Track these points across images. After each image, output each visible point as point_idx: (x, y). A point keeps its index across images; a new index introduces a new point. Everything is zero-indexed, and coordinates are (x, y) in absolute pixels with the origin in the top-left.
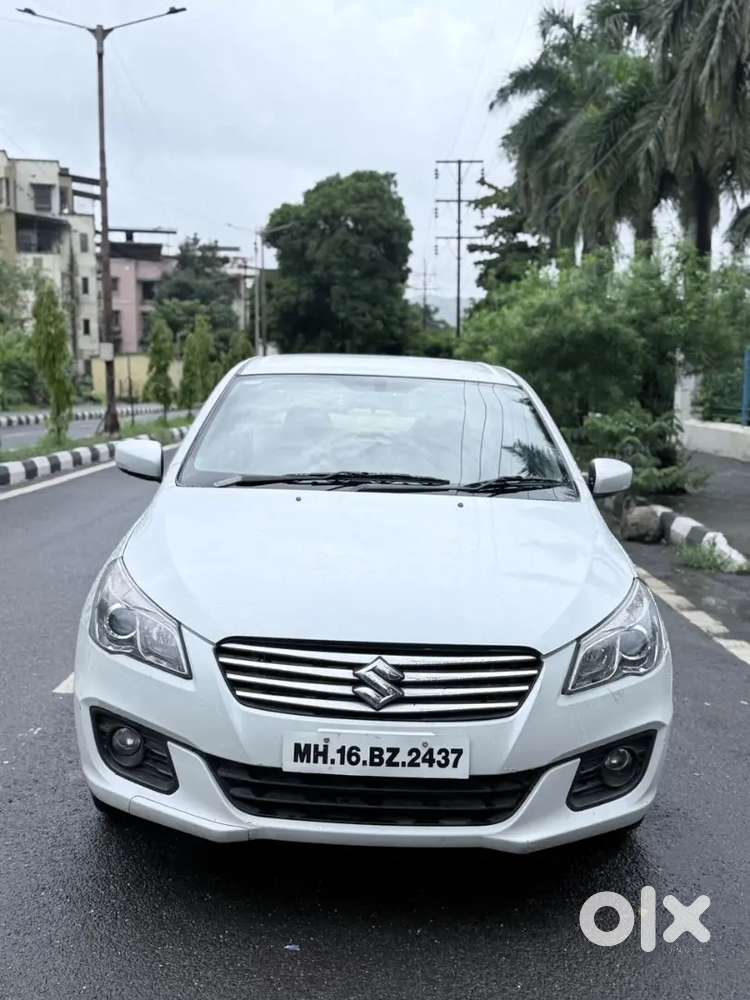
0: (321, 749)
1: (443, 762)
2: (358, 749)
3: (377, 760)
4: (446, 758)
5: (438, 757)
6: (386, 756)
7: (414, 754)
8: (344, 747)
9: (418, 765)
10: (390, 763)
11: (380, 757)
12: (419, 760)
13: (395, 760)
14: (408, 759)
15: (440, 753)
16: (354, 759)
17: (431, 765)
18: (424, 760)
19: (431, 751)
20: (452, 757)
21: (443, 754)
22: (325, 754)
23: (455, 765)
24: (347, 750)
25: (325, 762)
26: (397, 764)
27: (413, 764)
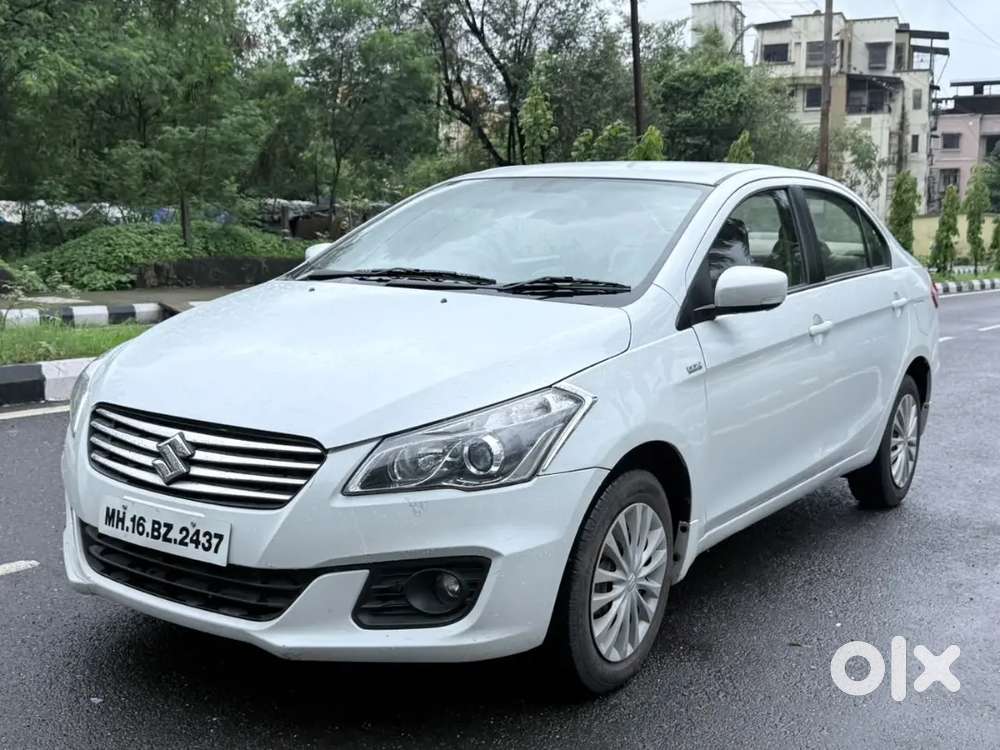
0: (121, 516)
1: (207, 545)
2: (144, 521)
3: (156, 534)
4: (209, 541)
5: (203, 540)
6: (163, 530)
7: (184, 533)
8: (135, 516)
9: (186, 544)
10: (166, 539)
11: (158, 530)
12: (188, 540)
13: (169, 536)
14: (179, 537)
15: (205, 535)
16: (141, 529)
17: (197, 547)
18: (192, 541)
19: (197, 533)
20: (214, 541)
21: (208, 537)
22: (122, 520)
23: (216, 551)
24: (137, 519)
25: (123, 529)
26: (169, 541)
27: (182, 543)
